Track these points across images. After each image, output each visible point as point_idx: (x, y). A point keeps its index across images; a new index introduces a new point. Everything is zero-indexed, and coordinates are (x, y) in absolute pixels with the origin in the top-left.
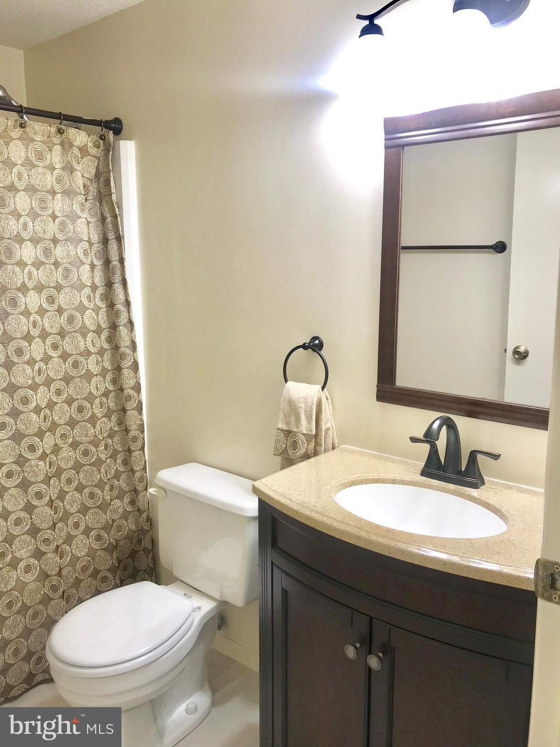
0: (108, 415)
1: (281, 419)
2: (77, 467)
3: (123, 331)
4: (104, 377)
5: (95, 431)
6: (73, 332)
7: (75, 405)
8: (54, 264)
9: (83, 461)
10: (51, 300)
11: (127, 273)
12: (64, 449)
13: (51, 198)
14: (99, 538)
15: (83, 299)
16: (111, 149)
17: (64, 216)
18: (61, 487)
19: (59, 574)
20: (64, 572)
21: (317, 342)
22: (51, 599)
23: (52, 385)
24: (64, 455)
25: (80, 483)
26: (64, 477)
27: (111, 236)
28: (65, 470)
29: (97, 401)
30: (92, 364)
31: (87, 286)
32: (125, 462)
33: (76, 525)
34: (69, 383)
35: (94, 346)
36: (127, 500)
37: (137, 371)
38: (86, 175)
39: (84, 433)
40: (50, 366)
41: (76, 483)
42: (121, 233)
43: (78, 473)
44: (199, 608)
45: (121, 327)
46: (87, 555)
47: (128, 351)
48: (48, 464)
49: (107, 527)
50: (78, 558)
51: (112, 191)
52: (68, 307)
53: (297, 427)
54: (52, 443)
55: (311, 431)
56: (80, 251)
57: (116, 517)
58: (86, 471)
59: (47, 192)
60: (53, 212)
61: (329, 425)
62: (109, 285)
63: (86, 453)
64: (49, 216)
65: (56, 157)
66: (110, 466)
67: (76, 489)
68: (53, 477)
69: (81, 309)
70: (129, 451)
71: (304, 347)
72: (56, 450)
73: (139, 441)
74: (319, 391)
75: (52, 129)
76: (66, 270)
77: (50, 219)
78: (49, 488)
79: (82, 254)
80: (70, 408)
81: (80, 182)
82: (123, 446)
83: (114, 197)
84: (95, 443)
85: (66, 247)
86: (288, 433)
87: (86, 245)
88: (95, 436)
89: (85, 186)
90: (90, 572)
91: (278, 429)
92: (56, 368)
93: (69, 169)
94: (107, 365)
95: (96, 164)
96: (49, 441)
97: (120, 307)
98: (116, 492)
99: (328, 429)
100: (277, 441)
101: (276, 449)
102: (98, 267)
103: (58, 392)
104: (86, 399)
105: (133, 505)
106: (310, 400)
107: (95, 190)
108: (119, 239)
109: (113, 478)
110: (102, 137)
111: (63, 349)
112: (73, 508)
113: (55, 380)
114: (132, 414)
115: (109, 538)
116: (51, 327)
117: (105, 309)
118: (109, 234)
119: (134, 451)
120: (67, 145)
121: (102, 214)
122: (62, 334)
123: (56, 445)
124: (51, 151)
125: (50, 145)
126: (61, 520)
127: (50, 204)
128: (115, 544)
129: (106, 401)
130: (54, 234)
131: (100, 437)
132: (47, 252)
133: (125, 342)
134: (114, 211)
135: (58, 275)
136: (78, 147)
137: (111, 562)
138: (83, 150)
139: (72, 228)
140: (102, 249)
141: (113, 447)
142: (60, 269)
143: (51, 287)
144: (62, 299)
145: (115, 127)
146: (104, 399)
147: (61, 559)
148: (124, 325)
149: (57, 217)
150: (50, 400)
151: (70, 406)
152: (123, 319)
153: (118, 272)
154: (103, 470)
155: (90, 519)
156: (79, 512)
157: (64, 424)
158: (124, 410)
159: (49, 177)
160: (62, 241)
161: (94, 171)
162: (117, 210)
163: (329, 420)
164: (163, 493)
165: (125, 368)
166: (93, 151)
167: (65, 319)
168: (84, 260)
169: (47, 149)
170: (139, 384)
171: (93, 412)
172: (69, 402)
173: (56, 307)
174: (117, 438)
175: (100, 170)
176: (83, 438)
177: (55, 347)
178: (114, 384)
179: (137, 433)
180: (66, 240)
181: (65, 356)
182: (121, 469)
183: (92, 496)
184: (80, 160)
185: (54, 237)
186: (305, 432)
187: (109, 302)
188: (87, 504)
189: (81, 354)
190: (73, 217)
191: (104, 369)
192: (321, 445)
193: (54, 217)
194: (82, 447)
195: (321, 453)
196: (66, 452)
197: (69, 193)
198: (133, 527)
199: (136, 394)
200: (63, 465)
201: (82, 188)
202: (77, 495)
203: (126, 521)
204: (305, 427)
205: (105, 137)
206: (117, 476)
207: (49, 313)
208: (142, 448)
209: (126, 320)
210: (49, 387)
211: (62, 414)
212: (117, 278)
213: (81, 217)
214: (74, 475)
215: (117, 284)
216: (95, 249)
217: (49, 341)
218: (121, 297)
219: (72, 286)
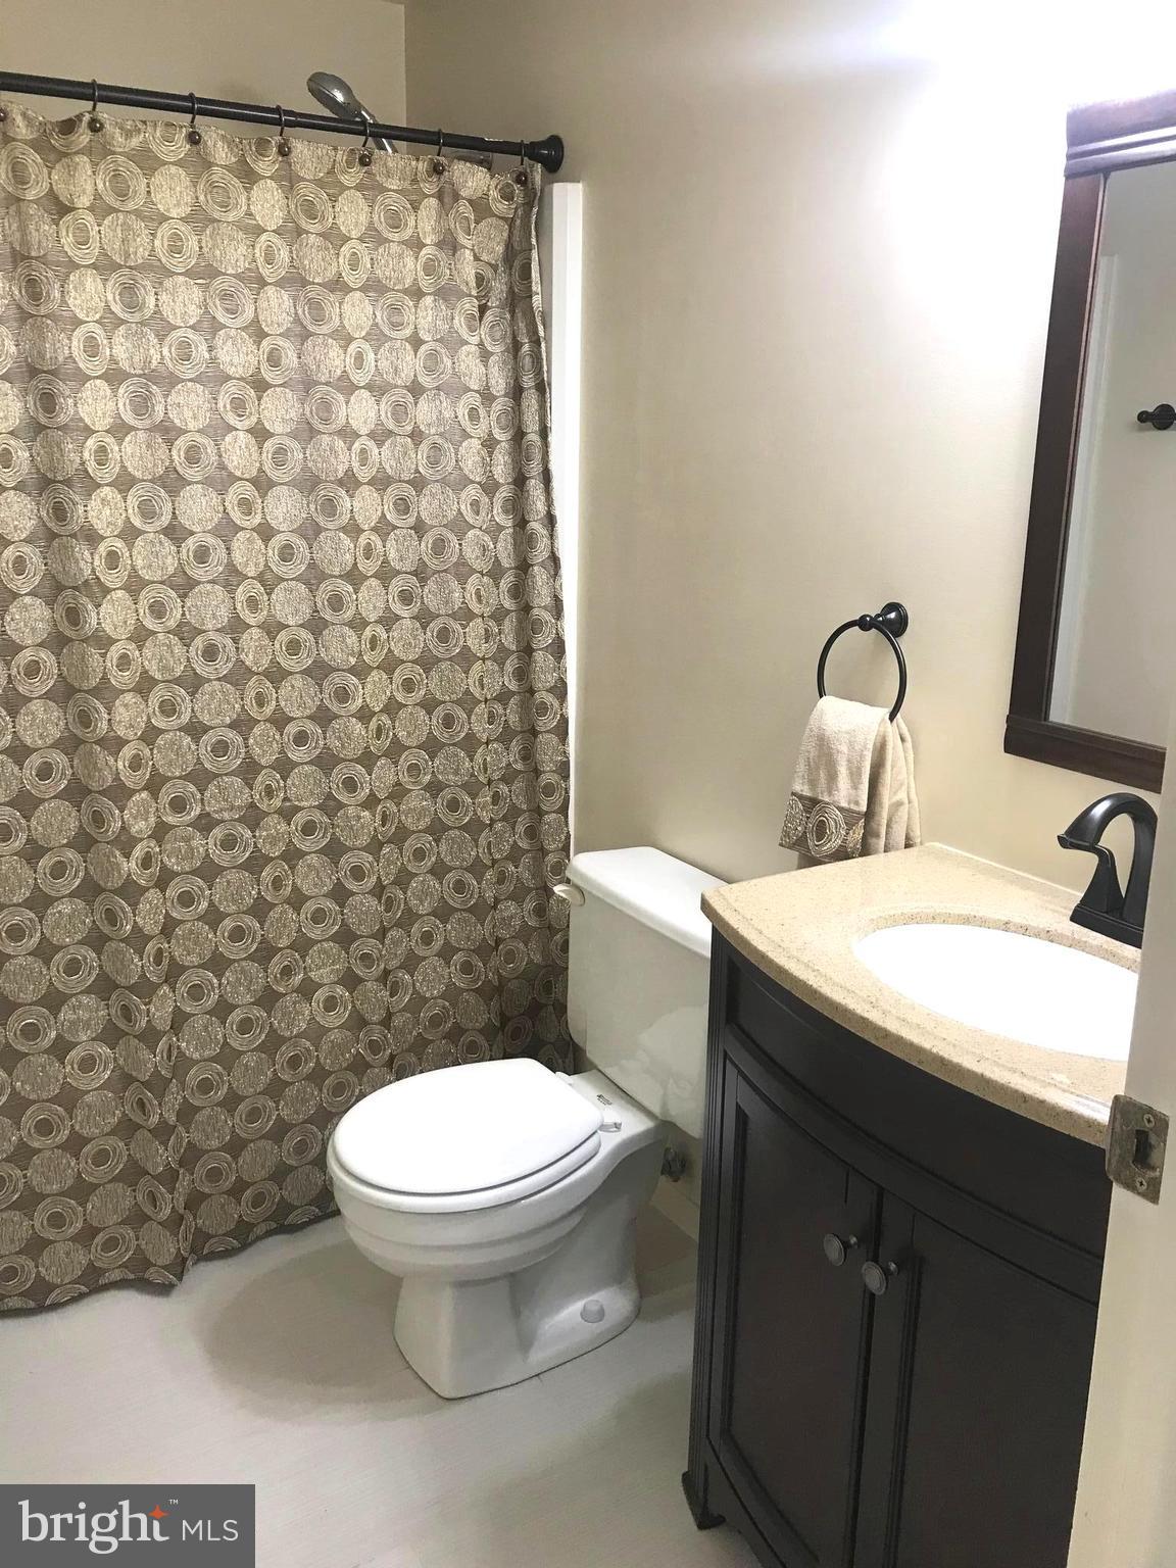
0: (505, 737)
1: (800, 774)
2: (437, 830)
3: (540, 575)
4: (501, 664)
5: (472, 767)
6: (442, 571)
7: (440, 711)
8: (411, 436)
9: (449, 819)
10: (403, 506)
11: (552, 458)
12: (413, 794)
13: (412, 303)
14: (467, 968)
15: (463, 507)
16: (536, 202)
17: (436, 341)
18: (403, 864)
19: (386, 1022)
20: (397, 1021)
21: (893, 615)
22: (368, 1066)
23: (398, 671)
24: (412, 805)
25: (440, 862)
26: (411, 844)
27: (528, 381)
28: (414, 832)
29: (481, 709)
30: (472, 636)
31: (473, 482)
32: (532, 833)
33: (427, 938)
34: (430, 669)
35: (480, 600)
36: (530, 904)
37: (561, 658)
38: (485, 257)
39: (453, 768)
40: (395, 634)
41: (433, 859)
42: (545, 375)
43: (437, 841)
44: (617, 1126)
45: (535, 568)
46: (443, 996)
47: (547, 616)
48: (378, 818)
49: (485, 950)
50: (425, 1000)
51: (534, 289)
52: (434, 522)
53: (830, 793)
54: (391, 779)
55: (857, 803)
56: (462, 411)
57: (503, 933)
58: (452, 839)
59: (405, 291)
60: (416, 333)
61: (902, 796)
62: (520, 481)
63: (454, 805)
64: (406, 340)
65: (426, 222)
66: (501, 837)
67: (432, 871)
68: (388, 842)
69: (460, 526)
70: (539, 813)
71: (864, 623)
72: (398, 793)
73: (557, 794)
74: (883, 720)
75: (421, 164)
76: (435, 447)
77: (408, 347)
78: (378, 861)
79: (467, 417)
80: (430, 718)
81: (468, 270)
82: (529, 801)
83: (537, 301)
84: (472, 788)
85: (438, 403)
86: (812, 803)
87: (474, 399)
88: (472, 775)
89: (480, 279)
90: (447, 1029)
91: (793, 794)
92: (406, 640)
93: (449, 244)
94: (509, 641)
95: (505, 234)
96: (384, 775)
97: (537, 526)
98: (509, 887)
99: (899, 804)
100: (789, 819)
101: (786, 834)
102: (503, 444)
103: (408, 686)
104: (458, 702)
105: (540, 917)
106: (860, 738)
107: (504, 288)
108: (542, 388)
109: (506, 858)
110: (522, 179)
111: (422, 603)
112: (423, 906)
113: (403, 662)
114: (547, 740)
115: (485, 972)
116: (401, 559)
117: (511, 530)
118: (525, 378)
119: (547, 813)
120: (448, 197)
121: (514, 337)
122: (421, 573)
123: (398, 784)
124: (416, 209)
125: (414, 197)
126: (398, 924)
127: (408, 316)
128: (497, 984)
129: (501, 711)
130: (415, 376)
131: (481, 778)
132: (398, 413)
133: (541, 598)
134: (536, 332)
135: (419, 457)
136: (470, 201)
137: (486, 1016)
138: (481, 208)
139: (449, 363)
140: (512, 408)
141: (511, 800)
142: (424, 447)
143: (404, 481)
144: (426, 506)
145: (551, 156)
146: (498, 708)
147: (392, 996)
148: (542, 565)
149: (423, 342)
150: (392, 698)
151: (429, 713)
152: (541, 553)
153: (537, 456)
154: (482, 841)
155: (452, 931)
156: (434, 913)
157: (418, 747)
158: (534, 733)
159: (409, 261)
160: (430, 390)
161: (500, 249)
162: (541, 328)
163: (902, 785)
164: (578, 896)
165: (540, 650)
166: (501, 207)
167: (430, 546)
168: (468, 430)
169: (409, 206)
170: (565, 684)
171: (470, 729)
172: (429, 705)
173: (412, 520)
174: (518, 785)
175: (516, 245)
176: (451, 777)
177: (406, 598)
178: (519, 680)
179: (553, 778)
180: (438, 388)
181: (424, 618)
182: (524, 844)
183: (460, 886)
184: (472, 227)
185: (415, 381)
186: (844, 804)
187: (519, 517)
188: (451, 902)
189: (454, 616)
190: (453, 343)
191: (502, 648)
192: (878, 836)
193: (416, 342)
194: (447, 794)
195: (876, 852)
196: (416, 800)
197: (447, 294)
198: (537, 958)
199: (556, 704)
200: (409, 822)
201: (473, 284)
202: (433, 882)
203: (526, 945)
204: (848, 793)
205: (526, 178)
206: (515, 855)
207: (397, 532)
208: (564, 810)
209: (546, 554)
210: (390, 672)
211: (412, 727)
212: (535, 468)
213: (467, 343)
214: (430, 844)
215: (533, 481)
216: (499, 407)
217: (396, 585)
218: (540, 506)
219: (444, 482)
